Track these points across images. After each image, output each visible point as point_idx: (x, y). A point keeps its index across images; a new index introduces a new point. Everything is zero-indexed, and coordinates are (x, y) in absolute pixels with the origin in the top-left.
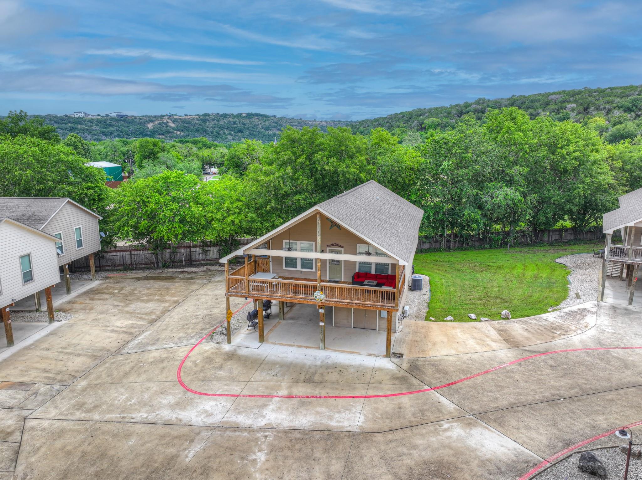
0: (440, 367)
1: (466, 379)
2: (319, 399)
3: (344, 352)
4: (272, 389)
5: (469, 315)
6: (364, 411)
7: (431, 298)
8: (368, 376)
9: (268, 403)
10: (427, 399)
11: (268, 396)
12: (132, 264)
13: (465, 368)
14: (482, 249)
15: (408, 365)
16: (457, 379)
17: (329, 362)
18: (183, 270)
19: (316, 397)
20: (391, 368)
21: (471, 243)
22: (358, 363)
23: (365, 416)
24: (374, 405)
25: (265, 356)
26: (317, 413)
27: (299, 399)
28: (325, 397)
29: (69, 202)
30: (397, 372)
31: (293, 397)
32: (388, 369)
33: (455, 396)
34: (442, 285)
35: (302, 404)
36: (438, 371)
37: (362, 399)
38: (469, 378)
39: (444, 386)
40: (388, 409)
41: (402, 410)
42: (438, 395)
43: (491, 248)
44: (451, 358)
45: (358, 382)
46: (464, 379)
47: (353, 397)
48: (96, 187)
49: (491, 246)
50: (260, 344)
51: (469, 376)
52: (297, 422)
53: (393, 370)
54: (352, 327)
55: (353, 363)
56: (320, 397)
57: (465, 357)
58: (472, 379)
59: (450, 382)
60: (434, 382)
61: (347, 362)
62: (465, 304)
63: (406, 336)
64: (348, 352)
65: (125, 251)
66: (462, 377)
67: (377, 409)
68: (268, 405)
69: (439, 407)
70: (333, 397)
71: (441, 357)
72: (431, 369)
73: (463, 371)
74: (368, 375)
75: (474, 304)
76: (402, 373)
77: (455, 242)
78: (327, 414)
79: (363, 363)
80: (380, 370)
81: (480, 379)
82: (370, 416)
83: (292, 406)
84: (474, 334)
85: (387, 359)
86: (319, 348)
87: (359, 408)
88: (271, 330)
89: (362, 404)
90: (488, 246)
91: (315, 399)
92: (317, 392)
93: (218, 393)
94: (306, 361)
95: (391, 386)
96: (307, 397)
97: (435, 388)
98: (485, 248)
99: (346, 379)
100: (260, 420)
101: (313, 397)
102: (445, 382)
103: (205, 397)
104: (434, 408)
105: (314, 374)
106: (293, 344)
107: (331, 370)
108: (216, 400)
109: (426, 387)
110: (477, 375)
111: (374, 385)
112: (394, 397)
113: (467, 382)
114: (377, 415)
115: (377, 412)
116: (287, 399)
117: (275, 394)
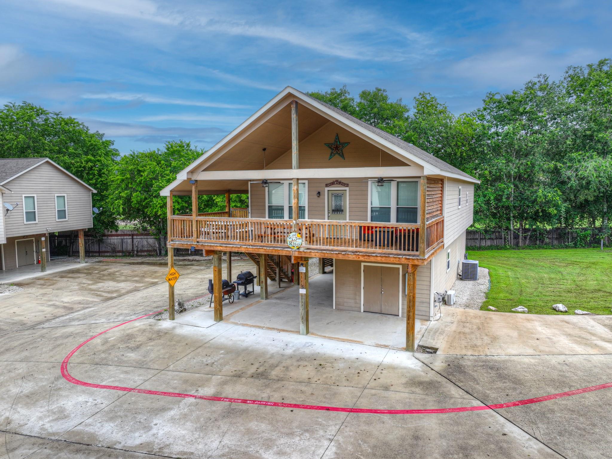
0: (506, 372)
1: (561, 395)
2: (262, 407)
3: (338, 339)
4: (192, 385)
5: (554, 306)
6: (340, 438)
7: (491, 289)
8: (367, 376)
9: (171, 406)
10: (477, 425)
11: (179, 395)
12: (133, 250)
13: (556, 377)
14: (562, 248)
15: (445, 365)
16: (541, 393)
17: (307, 351)
18: (185, 258)
19: (260, 403)
20: (412, 366)
21: (547, 240)
22: (354, 355)
23: (339, 446)
24: (364, 427)
25: (212, 338)
26: (249, 432)
27: (227, 403)
28: (275, 404)
29: (47, 162)
30: (422, 374)
31: (219, 399)
32: (405, 368)
33: (540, 425)
34: (508, 277)
35: (228, 413)
36: (502, 377)
37: (343, 414)
38: (566, 394)
39: (515, 405)
40: (390, 437)
41: (420, 443)
42: (502, 420)
43: (576, 248)
44: (526, 360)
45: (345, 383)
46: (557, 395)
47: (328, 409)
48: (98, 161)
49: (575, 244)
50: (215, 322)
51: (567, 390)
52: (200, 446)
53: (414, 370)
54: (362, 310)
55: (347, 355)
56: (266, 404)
57: (554, 360)
58: (574, 397)
59: (526, 398)
60: (493, 395)
61: (337, 353)
62: (544, 295)
63: (446, 326)
64: (343, 340)
65: (126, 235)
66: (553, 391)
67: (369, 435)
68: (170, 409)
69: (505, 445)
70: (290, 405)
71: (507, 357)
72: (487, 373)
73: (553, 380)
74: (368, 374)
75: (561, 296)
76: (431, 376)
77: (525, 238)
78: (266, 435)
79: (363, 356)
80: (392, 368)
81: (591, 398)
82: (350, 448)
83: (208, 415)
84: (566, 330)
85: (408, 354)
86: (298, 332)
87: (332, 430)
88: (242, 309)
89: (340, 422)
90: (571, 244)
91: (256, 406)
92: (264, 396)
93: (104, 383)
94: (269, 348)
95: (407, 395)
96: (244, 401)
97: (495, 407)
98: (567, 247)
99: (327, 378)
100: (137, 434)
101: (254, 402)
102: (515, 397)
103: (80, 387)
104: (493, 446)
105: (273, 367)
106: (262, 325)
107: (306, 363)
108: (92, 394)
109: (476, 403)
110: (584, 391)
111: (373, 391)
112: (407, 416)
113: (563, 402)
114: (365, 447)
115: (365, 442)
116: (206, 402)
117: (193, 393)
